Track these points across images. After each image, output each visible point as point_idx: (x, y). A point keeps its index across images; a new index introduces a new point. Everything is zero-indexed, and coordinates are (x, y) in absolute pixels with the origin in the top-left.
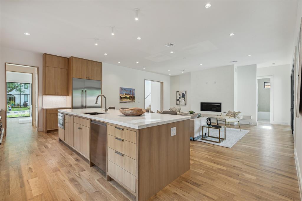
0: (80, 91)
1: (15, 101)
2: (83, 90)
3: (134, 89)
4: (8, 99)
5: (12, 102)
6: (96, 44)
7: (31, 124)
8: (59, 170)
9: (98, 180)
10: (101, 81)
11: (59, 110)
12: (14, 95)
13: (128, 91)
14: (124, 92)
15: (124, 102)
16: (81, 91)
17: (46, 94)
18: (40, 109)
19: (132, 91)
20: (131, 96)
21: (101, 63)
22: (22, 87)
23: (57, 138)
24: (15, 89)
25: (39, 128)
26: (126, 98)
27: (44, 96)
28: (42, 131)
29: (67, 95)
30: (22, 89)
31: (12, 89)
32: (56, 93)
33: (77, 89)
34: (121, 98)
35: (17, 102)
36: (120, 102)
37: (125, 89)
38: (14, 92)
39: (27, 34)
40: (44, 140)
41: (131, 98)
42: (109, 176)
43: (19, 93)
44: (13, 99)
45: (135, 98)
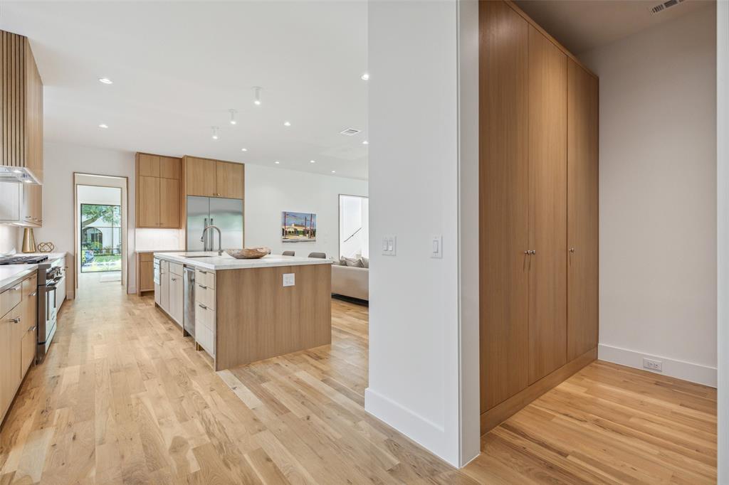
0: (201, 220)
1: (101, 241)
2: (207, 217)
3: (315, 215)
4: (89, 237)
5: (97, 244)
6: (215, 138)
7: (120, 283)
8: (137, 339)
9: (184, 350)
10: (243, 199)
11: (154, 254)
12: (99, 229)
13: (300, 218)
14: (291, 221)
15: (292, 242)
16: (203, 221)
17: (141, 225)
18: (131, 252)
19: (309, 218)
20: (308, 228)
21: (243, 165)
22: (114, 213)
23: (153, 304)
24: (102, 217)
25: (130, 287)
26: (296, 233)
27: (137, 230)
28: (133, 294)
29: (179, 227)
30: (114, 216)
31: (95, 217)
32: (157, 224)
33: (196, 215)
34: (285, 233)
35: (106, 243)
36: (284, 242)
37: (294, 215)
38: (99, 224)
39: (104, 126)
40: (133, 305)
41: (308, 233)
42: (199, 343)
43: (110, 225)
44: (98, 237)
45: (317, 233)
